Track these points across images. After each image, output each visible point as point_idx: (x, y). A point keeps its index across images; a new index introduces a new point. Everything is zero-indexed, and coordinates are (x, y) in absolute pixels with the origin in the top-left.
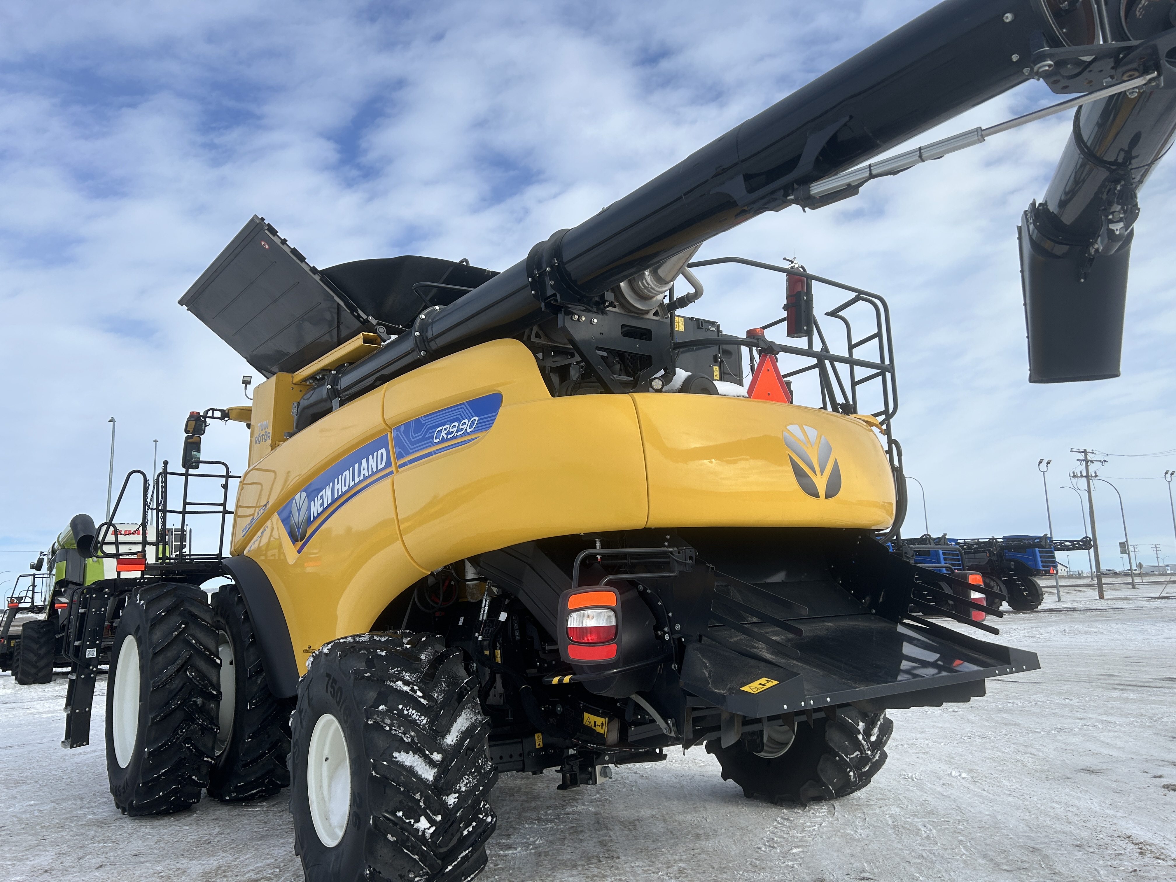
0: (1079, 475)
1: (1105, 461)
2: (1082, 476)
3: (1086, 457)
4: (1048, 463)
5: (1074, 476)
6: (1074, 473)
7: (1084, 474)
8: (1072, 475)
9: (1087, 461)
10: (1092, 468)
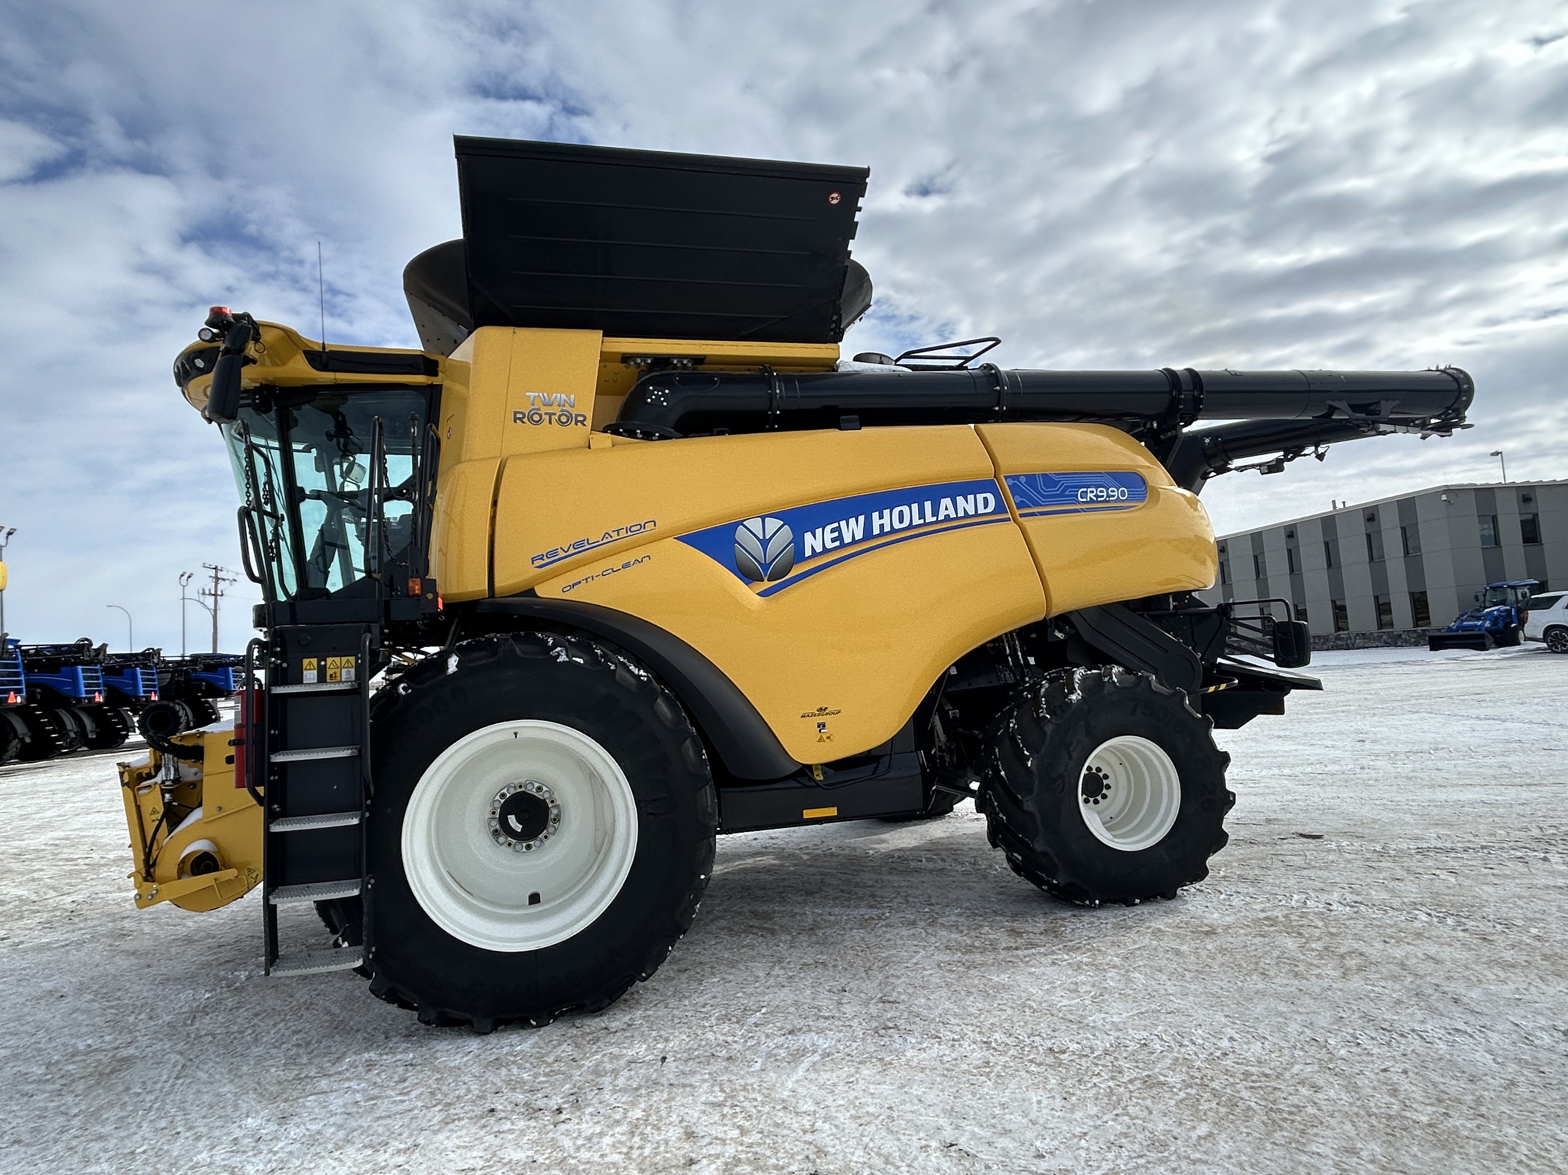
0: (207, 592)
1: (235, 580)
2: (210, 594)
3: (216, 574)
4: (189, 577)
5: (204, 594)
6: (203, 590)
7: (213, 592)
8: (201, 592)
9: (217, 579)
10: (222, 585)
